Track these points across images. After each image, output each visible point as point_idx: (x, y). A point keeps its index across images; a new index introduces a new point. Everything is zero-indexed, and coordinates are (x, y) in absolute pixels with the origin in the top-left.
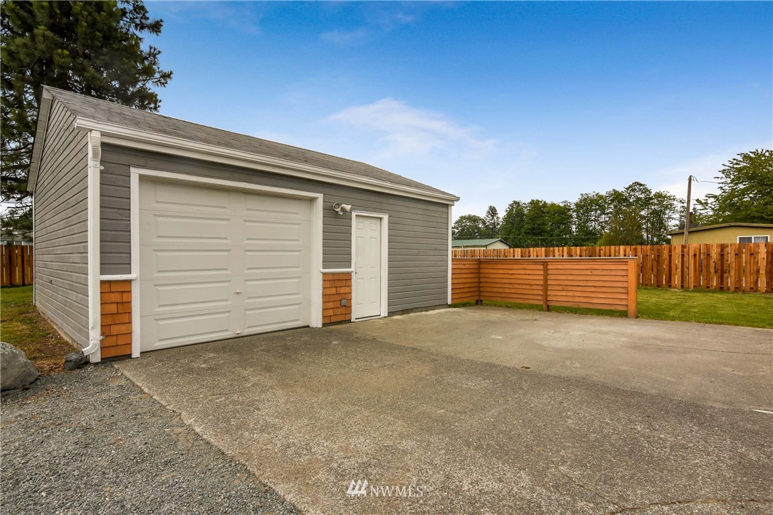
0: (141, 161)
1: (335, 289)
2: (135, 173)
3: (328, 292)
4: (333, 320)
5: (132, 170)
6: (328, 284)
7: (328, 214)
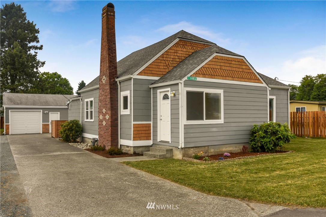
0: (10, 109)
1: (45, 127)
4: (45, 132)
6: (43, 126)
7: (43, 113)
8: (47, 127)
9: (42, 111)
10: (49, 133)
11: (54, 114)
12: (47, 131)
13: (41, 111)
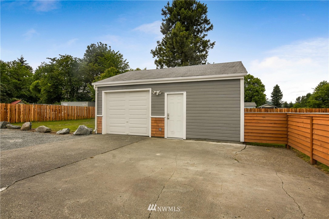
0: (104, 89)
1: (156, 124)
2: (103, 92)
3: (154, 124)
4: (156, 135)
5: (103, 91)
6: (153, 122)
7: (154, 95)
8: (160, 125)
9: (150, 89)
10: (163, 137)
11: (176, 96)
12: (160, 133)
13: (148, 91)
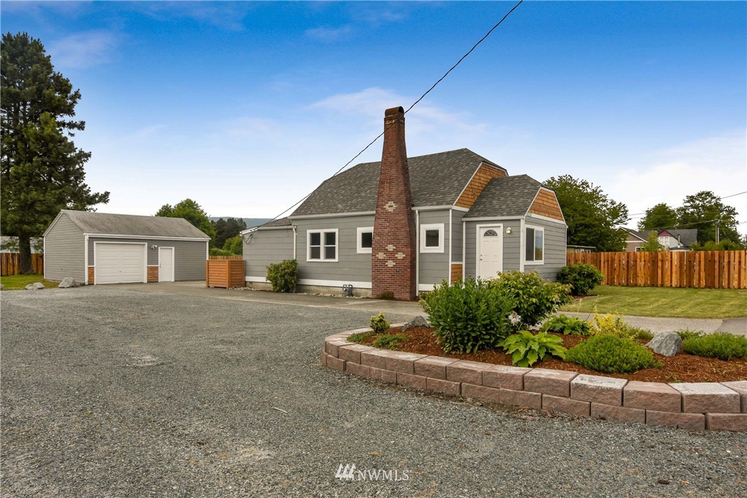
0: (97, 240)
1: (152, 272)
4: (151, 281)
5: (94, 242)
6: (149, 270)
7: (149, 248)
8: (155, 272)
9: (146, 244)
10: (158, 282)
11: (166, 250)
12: (155, 279)
13: (144, 244)
